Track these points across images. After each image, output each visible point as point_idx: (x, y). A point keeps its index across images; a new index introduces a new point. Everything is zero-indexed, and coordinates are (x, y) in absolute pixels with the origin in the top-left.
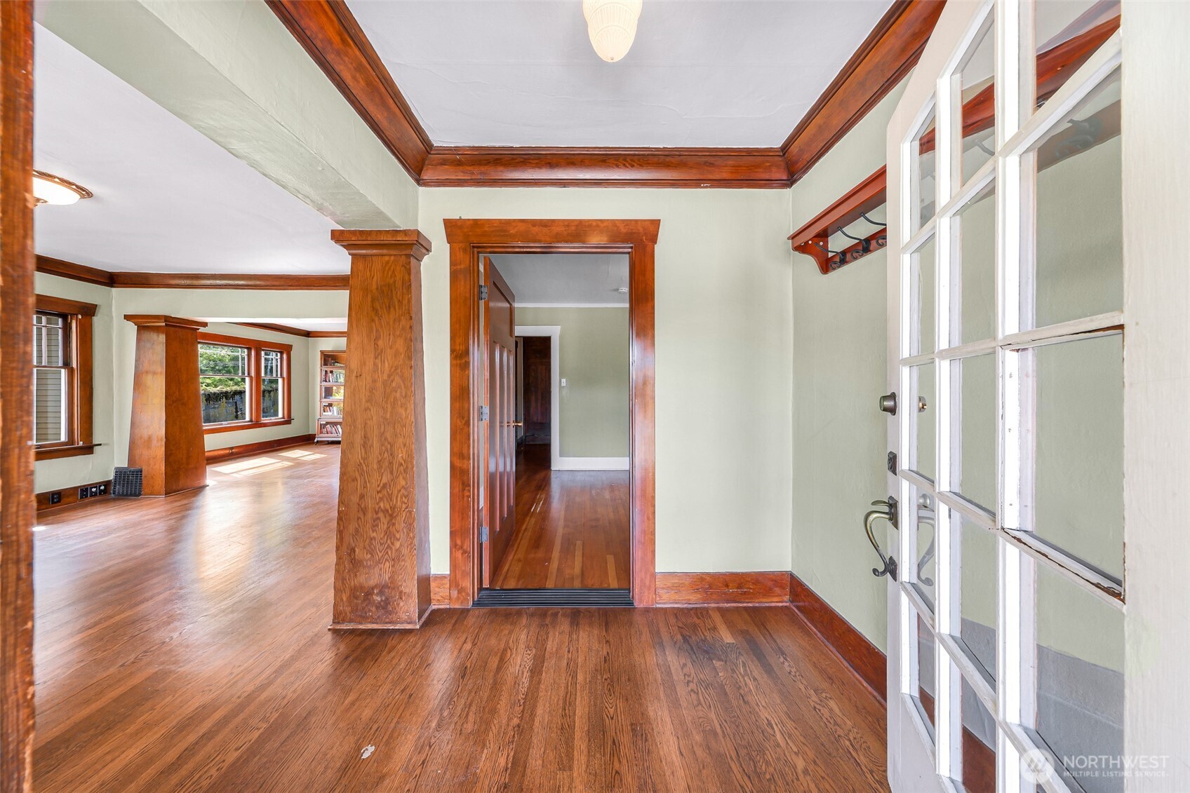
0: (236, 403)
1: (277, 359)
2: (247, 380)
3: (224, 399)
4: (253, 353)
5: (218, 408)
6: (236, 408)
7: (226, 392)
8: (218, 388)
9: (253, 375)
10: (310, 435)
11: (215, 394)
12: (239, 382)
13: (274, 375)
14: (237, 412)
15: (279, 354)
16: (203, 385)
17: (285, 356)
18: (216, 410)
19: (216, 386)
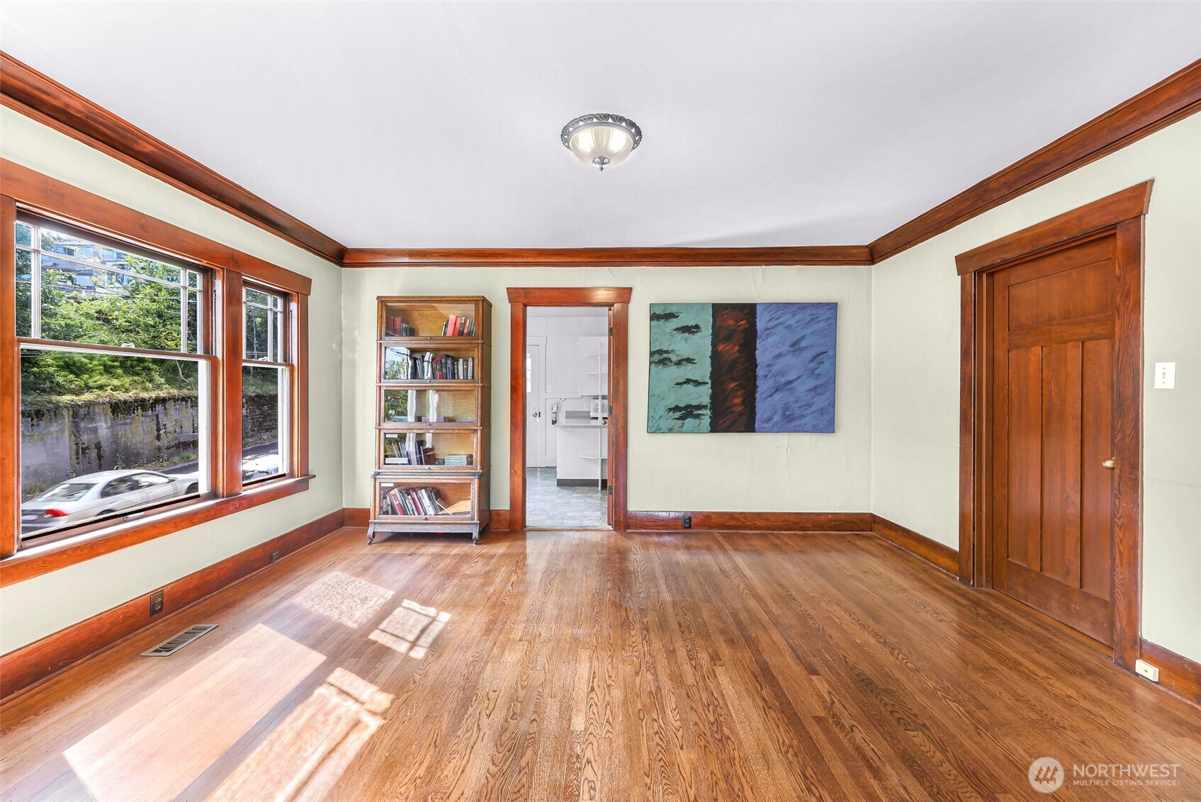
0: (157, 416)
1: (275, 313)
2: (203, 366)
3: (140, 410)
4: (219, 285)
5: (131, 423)
6: (158, 423)
7: (143, 400)
8: (130, 394)
9: (219, 355)
10: (344, 510)
11: (125, 402)
12: (161, 384)
13: (269, 358)
14: (158, 430)
15: (280, 302)
16: (108, 388)
17: (294, 306)
18: (128, 428)
19: (127, 390)
